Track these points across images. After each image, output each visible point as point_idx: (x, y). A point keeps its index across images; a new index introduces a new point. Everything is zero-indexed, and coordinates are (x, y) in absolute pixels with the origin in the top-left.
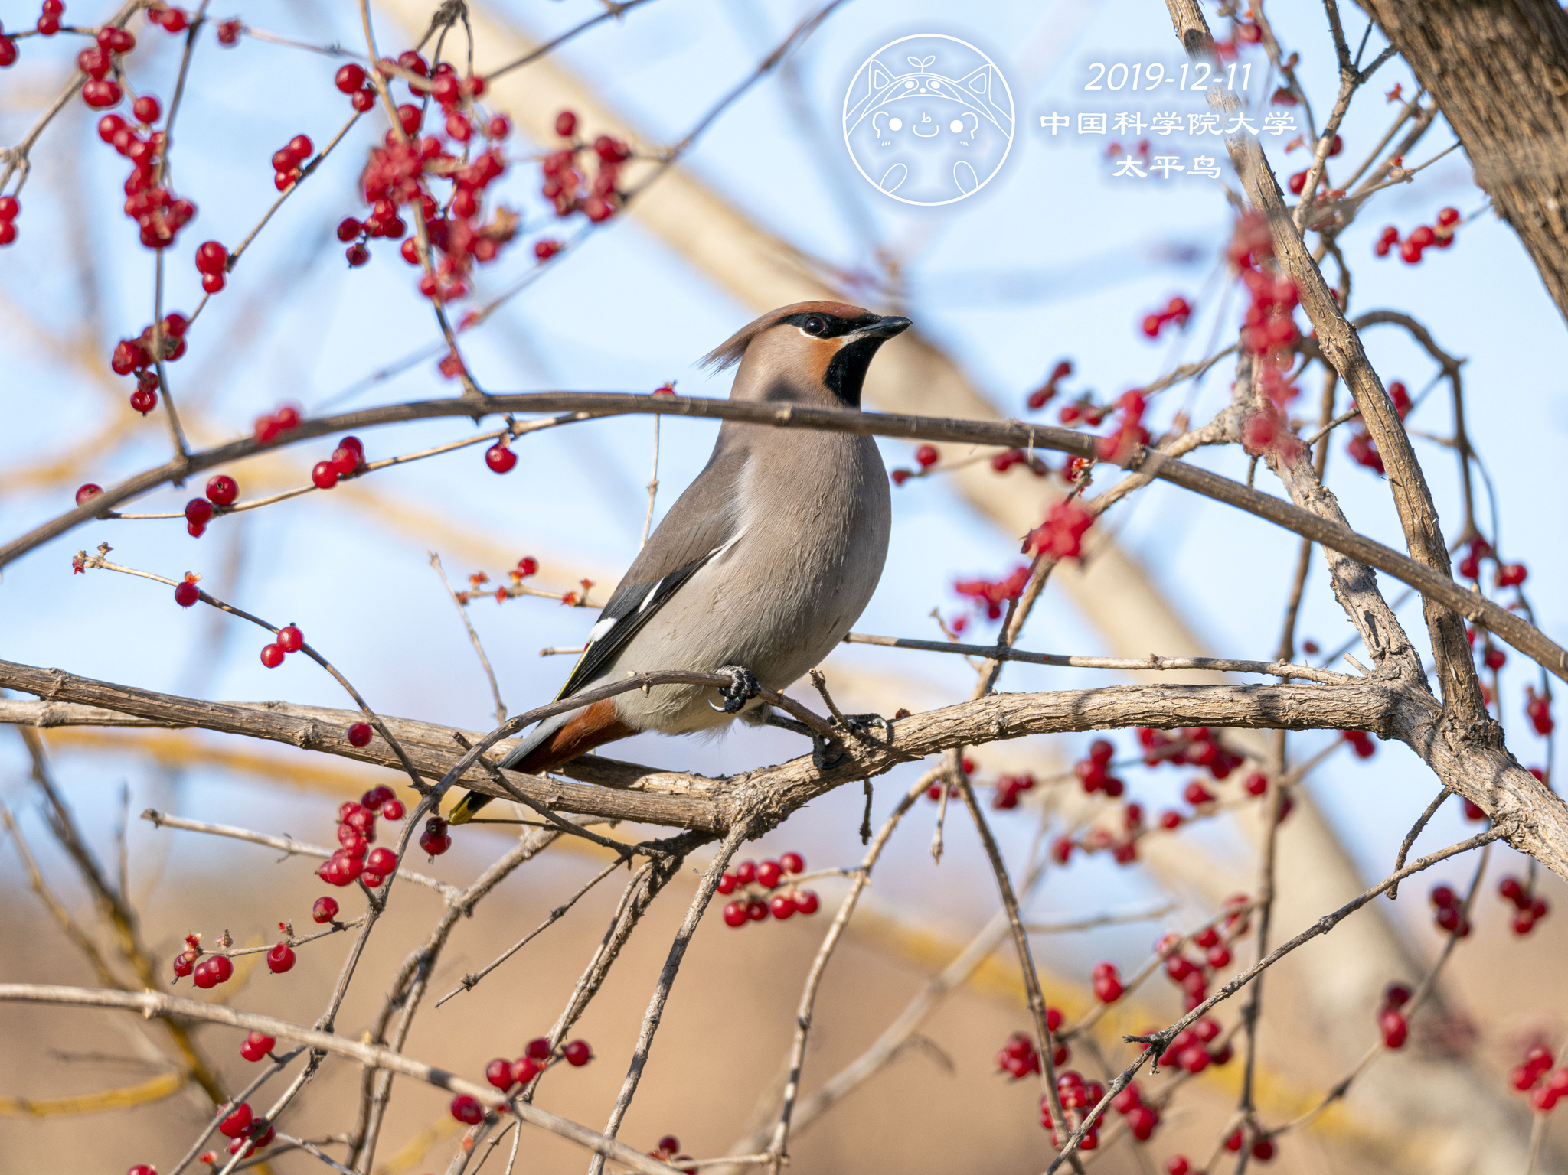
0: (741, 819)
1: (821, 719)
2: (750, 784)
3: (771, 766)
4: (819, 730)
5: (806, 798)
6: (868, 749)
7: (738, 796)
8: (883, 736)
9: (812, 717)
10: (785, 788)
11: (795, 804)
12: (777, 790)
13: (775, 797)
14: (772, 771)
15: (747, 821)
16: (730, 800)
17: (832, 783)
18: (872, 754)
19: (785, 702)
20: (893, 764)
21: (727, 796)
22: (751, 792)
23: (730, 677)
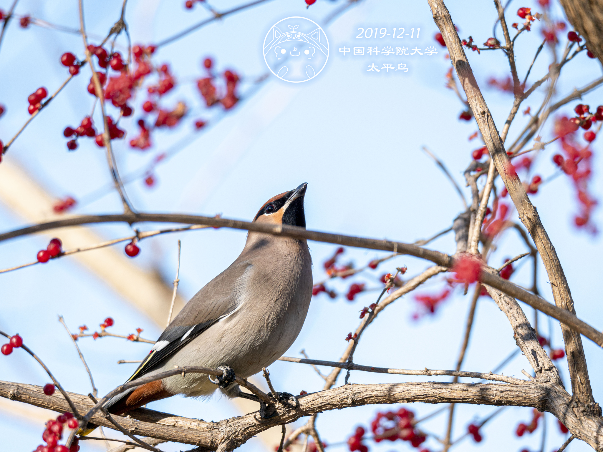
0: (224, 442)
1: (265, 394)
2: (228, 425)
3: (238, 417)
4: (263, 400)
5: (256, 432)
6: (287, 409)
7: (222, 431)
8: (294, 403)
9: (260, 392)
10: (246, 427)
11: (250, 435)
12: (242, 428)
13: (241, 431)
14: (239, 419)
15: (227, 443)
16: (218, 432)
17: (268, 426)
18: (289, 412)
19: (248, 385)
20: (298, 417)
21: (217, 430)
22: (229, 429)
23: (223, 371)
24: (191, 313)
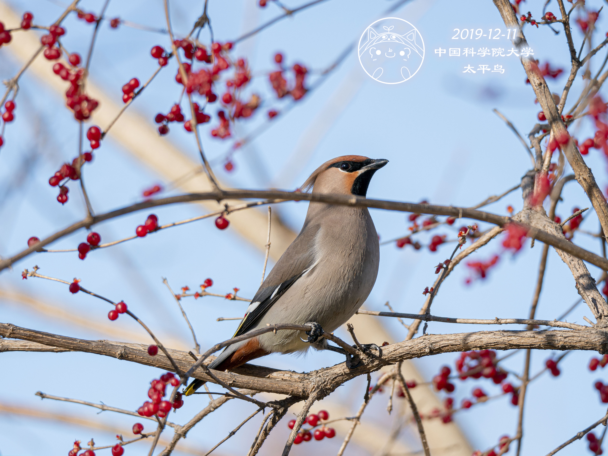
0: (314, 391)
1: (350, 346)
2: (318, 375)
3: (327, 368)
4: (349, 351)
5: (343, 381)
6: (371, 360)
7: (313, 381)
8: (377, 354)
9: (346, 345)
10: (334, 377)
11: (338, 384)
12: (330, 378)
13: (329, 381)
14: (328, 370)
15: (317, 392)
16: (309, 382)
17: (354, 375)
18: (372, 362)
19: (335, 338)
20: (382, 366)
21: (307, 381)
22: (318, 379)
23: (311, 327)
24: (277, 275)
